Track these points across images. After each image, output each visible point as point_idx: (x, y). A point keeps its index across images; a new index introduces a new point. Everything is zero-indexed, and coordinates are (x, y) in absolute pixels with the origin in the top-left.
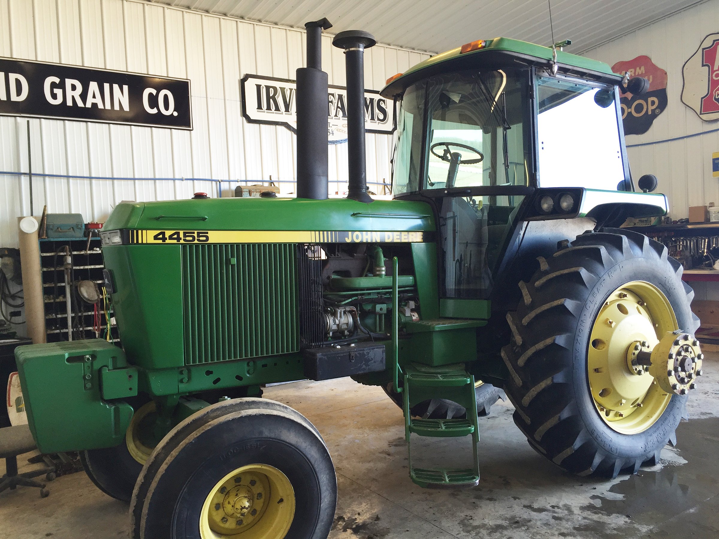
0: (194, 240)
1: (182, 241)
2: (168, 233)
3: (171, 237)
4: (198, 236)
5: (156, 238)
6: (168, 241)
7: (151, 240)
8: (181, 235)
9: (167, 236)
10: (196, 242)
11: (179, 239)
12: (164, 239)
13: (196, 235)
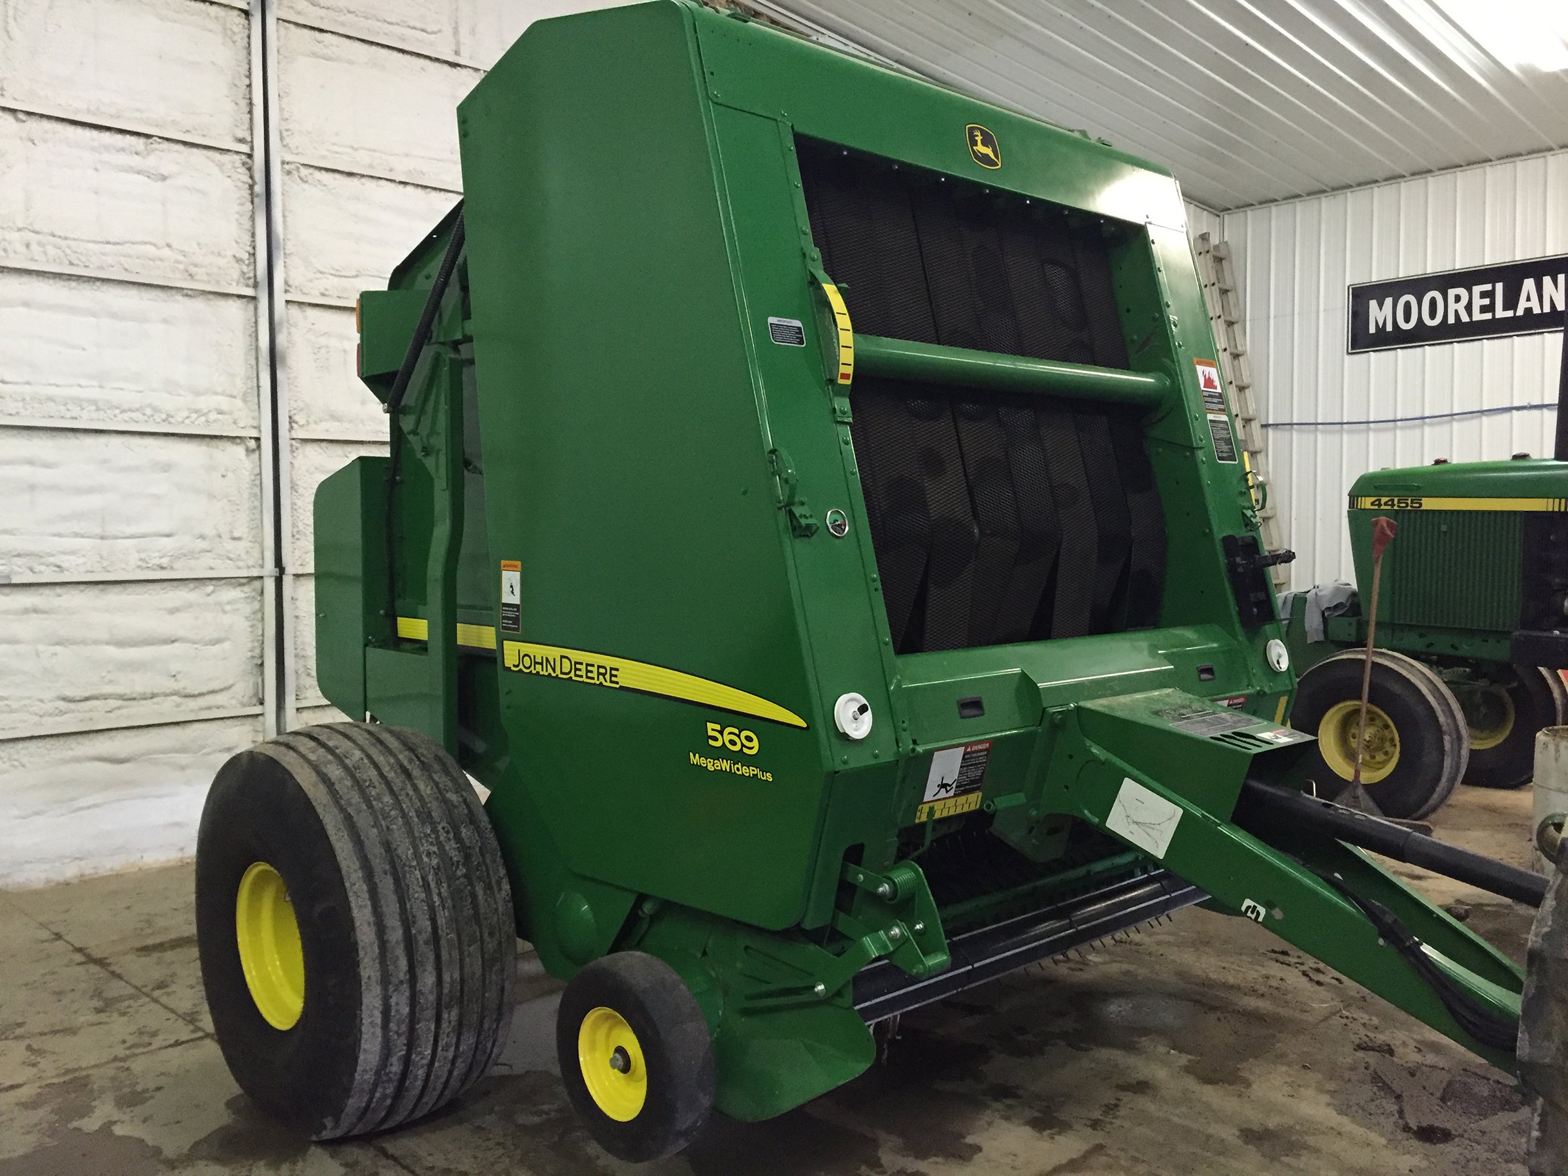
0: (1407, 506)
1: (1396, 508)
2: (1384, 500)
3: (1386, 504)
4: (1412, 502)
5: (1372, 504)
6: (1383, 507)
7: (1368, 506)
8: (1396, 502)
9: (1382, 502)
10: (1409, 508)
11: (1393, 505)
12: (1380, 505)
13: (1409, 502)
